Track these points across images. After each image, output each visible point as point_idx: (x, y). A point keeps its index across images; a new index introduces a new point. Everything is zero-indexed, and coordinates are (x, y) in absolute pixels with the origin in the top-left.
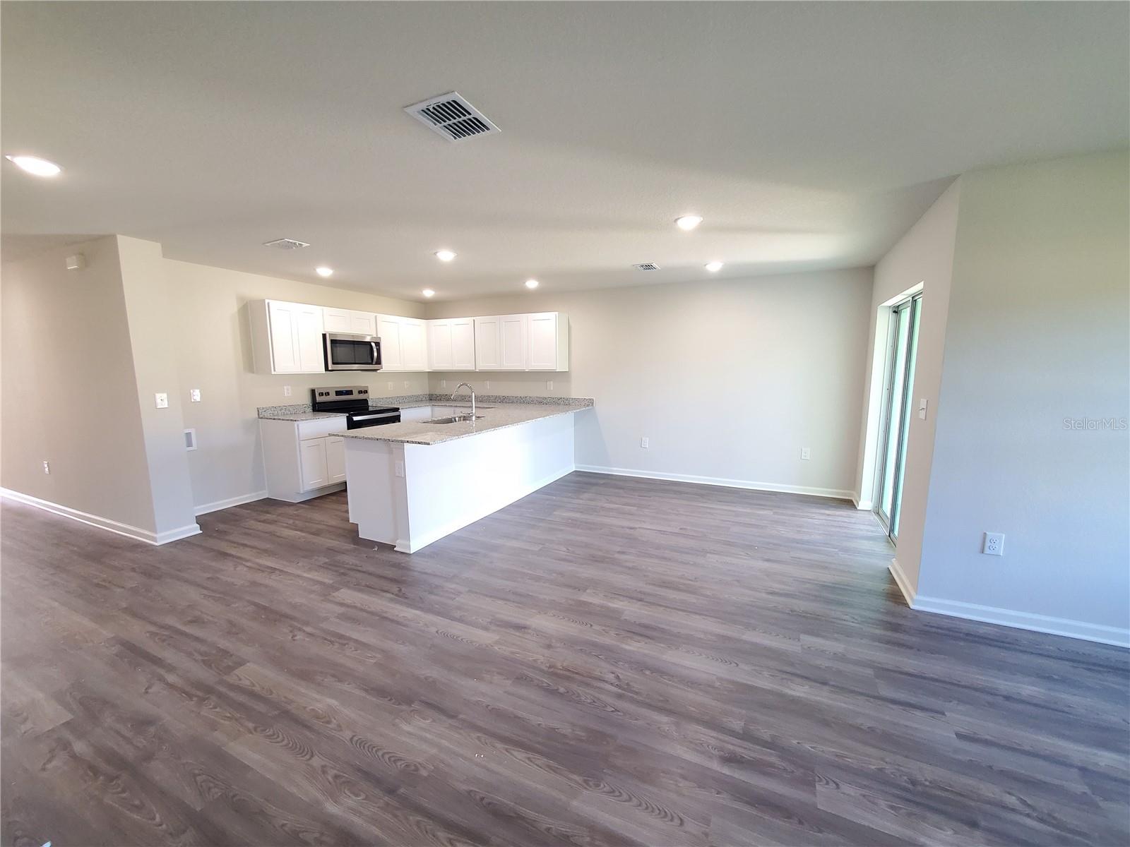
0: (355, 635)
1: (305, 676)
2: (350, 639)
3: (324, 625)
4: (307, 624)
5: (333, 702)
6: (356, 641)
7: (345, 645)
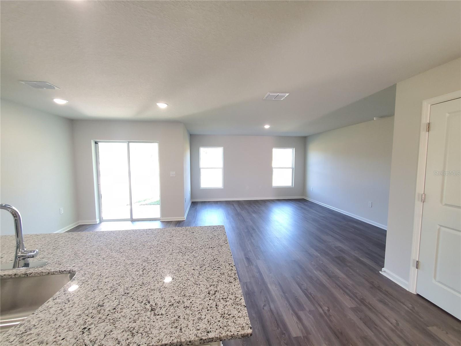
0: (300, 291)
1: (323, 285)
2: (303, 291)
3: (313, 308)
4: (321, 315)
5: (315, 272)
6: (301, 288)
7: (306, 289)
